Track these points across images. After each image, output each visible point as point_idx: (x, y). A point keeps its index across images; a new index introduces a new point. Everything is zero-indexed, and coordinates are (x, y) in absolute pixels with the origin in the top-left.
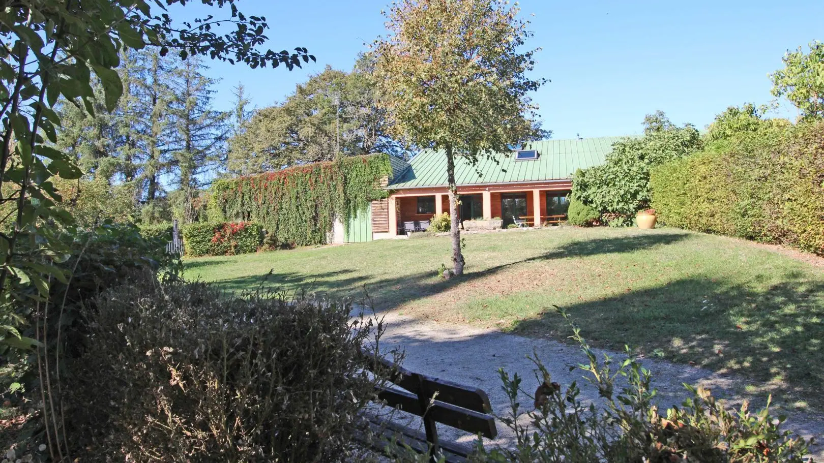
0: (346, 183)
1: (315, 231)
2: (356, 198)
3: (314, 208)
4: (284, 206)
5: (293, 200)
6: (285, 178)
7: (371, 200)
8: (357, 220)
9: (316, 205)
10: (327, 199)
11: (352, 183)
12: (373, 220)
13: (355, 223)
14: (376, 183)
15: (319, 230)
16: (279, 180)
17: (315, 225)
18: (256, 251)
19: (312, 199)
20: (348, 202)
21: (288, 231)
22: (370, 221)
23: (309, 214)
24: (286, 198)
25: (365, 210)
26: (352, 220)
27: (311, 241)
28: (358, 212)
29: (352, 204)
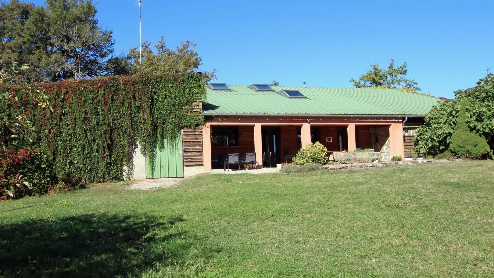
0: (152, 104)
1: (110, 163)
2: (164, 123)
3: (108, 135)
4: (63, 130)
5: (79, 123)
6: (65, 94)
7: (182, 128)
8: (165, 152)
9: (111, 131)
10: (127, 123)
11: (159, 105)
12: (184, 151)
13: (162, 155)
14: (188, 107)
15: (115, 162)
16: (58, 95)
17: (110, 156)
18: (46, 192)
19: (107, 121)
20: (155, 128)
21: (71, 164)
22: (181, 152)
23: (101, 142)
24: (68, 119)
25: (173, 138)
26: (157, 150)
27: (104, 178)
28: (166, 141)
29: (159, 130)
